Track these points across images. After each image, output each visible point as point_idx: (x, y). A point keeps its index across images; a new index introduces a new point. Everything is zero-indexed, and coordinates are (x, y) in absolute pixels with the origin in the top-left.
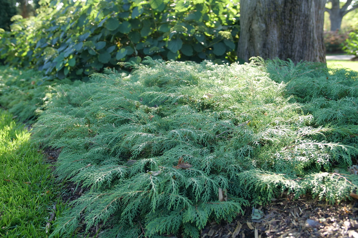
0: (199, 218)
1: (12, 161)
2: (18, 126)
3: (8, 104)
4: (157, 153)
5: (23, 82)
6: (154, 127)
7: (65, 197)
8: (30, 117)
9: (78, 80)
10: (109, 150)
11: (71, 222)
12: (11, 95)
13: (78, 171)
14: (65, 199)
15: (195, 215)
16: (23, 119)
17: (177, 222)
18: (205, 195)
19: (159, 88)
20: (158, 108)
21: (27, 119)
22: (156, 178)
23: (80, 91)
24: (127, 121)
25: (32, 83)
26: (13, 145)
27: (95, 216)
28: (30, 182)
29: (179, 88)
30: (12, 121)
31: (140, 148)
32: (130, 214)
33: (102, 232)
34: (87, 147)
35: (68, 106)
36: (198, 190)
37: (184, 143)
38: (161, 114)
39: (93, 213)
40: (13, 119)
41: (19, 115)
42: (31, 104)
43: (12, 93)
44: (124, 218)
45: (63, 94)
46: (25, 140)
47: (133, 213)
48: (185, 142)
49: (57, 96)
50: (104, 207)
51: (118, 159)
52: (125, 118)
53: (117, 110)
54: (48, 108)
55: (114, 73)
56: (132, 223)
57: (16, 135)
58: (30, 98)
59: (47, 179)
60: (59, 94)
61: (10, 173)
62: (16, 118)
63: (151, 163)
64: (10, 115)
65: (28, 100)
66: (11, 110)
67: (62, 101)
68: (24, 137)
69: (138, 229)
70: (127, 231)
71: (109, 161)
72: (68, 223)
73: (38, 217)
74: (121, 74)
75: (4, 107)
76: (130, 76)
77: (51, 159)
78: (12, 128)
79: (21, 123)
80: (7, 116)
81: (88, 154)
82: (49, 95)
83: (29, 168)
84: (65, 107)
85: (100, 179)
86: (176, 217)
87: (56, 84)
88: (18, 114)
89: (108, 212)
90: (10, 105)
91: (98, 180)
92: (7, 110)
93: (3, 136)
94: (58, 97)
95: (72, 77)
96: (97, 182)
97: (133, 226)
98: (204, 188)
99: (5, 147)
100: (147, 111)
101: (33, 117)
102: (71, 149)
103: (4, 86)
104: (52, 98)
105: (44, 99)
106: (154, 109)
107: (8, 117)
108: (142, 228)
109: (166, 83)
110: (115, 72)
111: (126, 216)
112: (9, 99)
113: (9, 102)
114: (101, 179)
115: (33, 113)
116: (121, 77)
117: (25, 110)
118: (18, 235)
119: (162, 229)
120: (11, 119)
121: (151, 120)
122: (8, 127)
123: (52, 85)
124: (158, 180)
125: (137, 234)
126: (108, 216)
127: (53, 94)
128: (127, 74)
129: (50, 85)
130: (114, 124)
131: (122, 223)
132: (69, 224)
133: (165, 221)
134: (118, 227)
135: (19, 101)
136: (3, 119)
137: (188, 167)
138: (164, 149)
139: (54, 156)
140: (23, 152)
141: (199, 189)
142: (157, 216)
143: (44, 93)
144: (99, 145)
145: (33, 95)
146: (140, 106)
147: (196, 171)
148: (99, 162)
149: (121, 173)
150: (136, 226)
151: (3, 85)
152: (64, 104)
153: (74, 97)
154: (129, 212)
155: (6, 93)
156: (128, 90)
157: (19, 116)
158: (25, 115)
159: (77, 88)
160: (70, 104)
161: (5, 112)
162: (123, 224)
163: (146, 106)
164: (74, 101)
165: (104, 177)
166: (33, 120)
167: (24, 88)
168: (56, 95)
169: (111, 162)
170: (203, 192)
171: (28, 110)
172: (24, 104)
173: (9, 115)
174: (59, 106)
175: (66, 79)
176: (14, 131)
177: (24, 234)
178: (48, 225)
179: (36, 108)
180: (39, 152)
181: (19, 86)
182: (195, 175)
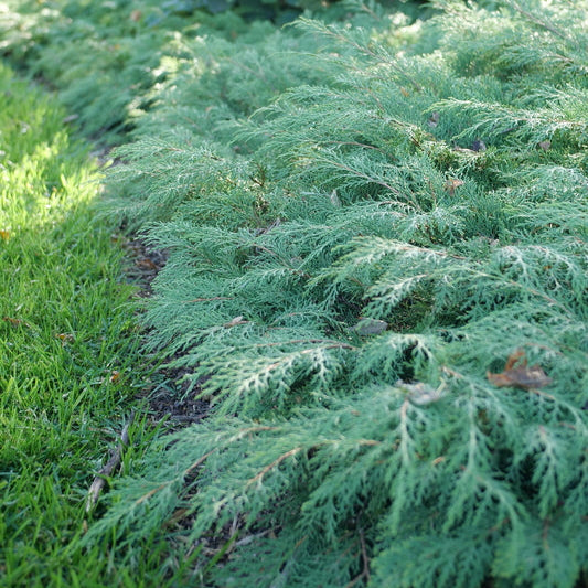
0: (546, 576)
1: (38, 258)
2: (74, 147)
3: (59, 73)
4: (448, 312)
5: (108, 10)
6: (458, 223)
7: (161, 399)
8: (110, 123)
9: (263, 20)
10: (304, 280)
11: (155, 500)
12: (70, 47)
13: (201, 335)
14: (160, 407)
15: (533, 560)
16: (90, 128)
17: (472, 568)
18: (578, 495)
19: (497, 82)
20: (482, 155)
21: (103, 128)
22: (421, 414)
23: (258, 63)
24: (374, 191)
25: (133, 16)
26: (49, 209)
27: (223, 497)
28: (73, 334)
29: (561, 95)
30: (60, 131)
31: (392, 295)
32: (332, 506)
33: (248, 539)
34: (242, 259)
35: (216, 108)
36: (553, 480)
37: (540, 297)
38: (486, 177)
39: (218, 486)
40: (65, 124)
41: (81, 115)
42: (117, 85)
43: (74, 41)
44: (314, 515)
45: (209, 65)
46: (84, 195)
47: (342, 506)
48: (544, 295)
49: (191, 71)
50: (254, 470)
51: (327, 314)
52: (370, 180)
53: (347, 149)
54: (161, 106)
55: (371, 11)
56: (334, 537)
57: (62, 177)
58: (119, 65)
59: (122, 332)
60: (197, 65)
61: (24, 299)
62: (72, 122)
63: (417, 353)
64: (59, 110)
65: (112, 71)
66: (64, 96)
67: (201, 89)
68: (85, 186)
69: (352, 558)
70: (317, 557)
71: (298, 316)
72: (144, 499)
73: (74, 453)
74: (391, 17)
75: (48, 82)
76: (417, 27)
77: (145, 269)
78: (56, 152)
79: (83, 140)
80: (51, 112)
81: (241, 282)
82: (169, 65)
83: (77, 289)
84: (209, 109)
85: (252, 383)
86: (473, 550)
87: (196, 27)
88: (79, 111)
89: (264, 492)
90: (65, 77)
91: (246, 383)
92: (55, 92)
93: (29, 176)
94: (196, 74)
95: (248, 9)
96: (244, 391)
97: (335, 545)
98: (578, 468)
99: (25, 213)
100: (444, 164)
101: (119, 123)
102: (196, 259)
103: (58, 19)
104: (177, 72)
105: (157, 73)
106: (468, 156)
107: (52, 117)
108: (365, 557)
109: (524, 69)
110: (375, 9)
111: (319, 510)
112: (65, 60)
113: (63, 67)
114: (258, 383)
115: (120, 112)
116: (389, 29)
117: (98, 101)
118: (10, 503)
119: (422, 580)
120: (60, 124)
121: (450, 195)
122: (48, 149)
123: (186, 30)
124: (427, 421)
125: (348, 574)
126: (261, 504)
127: (183, 61)
128: (410, 19)
129: (180, 31)
130: (335, 191)
131: (306, 527)
132: (148, 503)
133: (436, 556)
134: (292, 537)
135: (89, 69)
136: (40, 119)
137: (537, 385)
138: (474, 303)
139: (155, 259)
140: (72, 235)
141: (556, 476)
142: (417, 528)
143: (159, 53)
144: (276, 260)
145: (128, 57)
146: (425, 144)
147: (561, 408)
148: (268, 314)
149: (323, 369)
150: (349, 545)
151: (56, 13)
152: (207, 99)
153: (237, 80)
154: (331, 500)
155: (58, 39)
156: (397, 82)
157: (83, 117)
158: (98, 116)
159: (251, 53)
160: (225, 100)
161: (49, 96)
162: (309, 531)
163: (442, 146)
164: (238, 94)
165: (267, 375)
166: (119, 132)
167: (108, 31)
168: (191, 66)
169: (306, 320)
170: (573, 485)
171: (108, 103)
172: (99, 81)
173: (56, 111)
174: (192, 104)
175: (229, 13)
176: (60, 164)
177: (24, 504)
178: (96, 487)
179: (129, 98)
180: (116, 240)
181: (96, 22)
182: (554, 419)
